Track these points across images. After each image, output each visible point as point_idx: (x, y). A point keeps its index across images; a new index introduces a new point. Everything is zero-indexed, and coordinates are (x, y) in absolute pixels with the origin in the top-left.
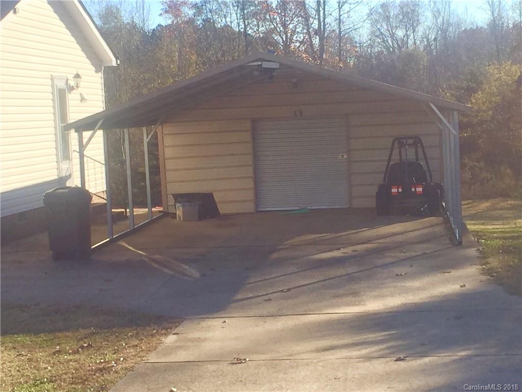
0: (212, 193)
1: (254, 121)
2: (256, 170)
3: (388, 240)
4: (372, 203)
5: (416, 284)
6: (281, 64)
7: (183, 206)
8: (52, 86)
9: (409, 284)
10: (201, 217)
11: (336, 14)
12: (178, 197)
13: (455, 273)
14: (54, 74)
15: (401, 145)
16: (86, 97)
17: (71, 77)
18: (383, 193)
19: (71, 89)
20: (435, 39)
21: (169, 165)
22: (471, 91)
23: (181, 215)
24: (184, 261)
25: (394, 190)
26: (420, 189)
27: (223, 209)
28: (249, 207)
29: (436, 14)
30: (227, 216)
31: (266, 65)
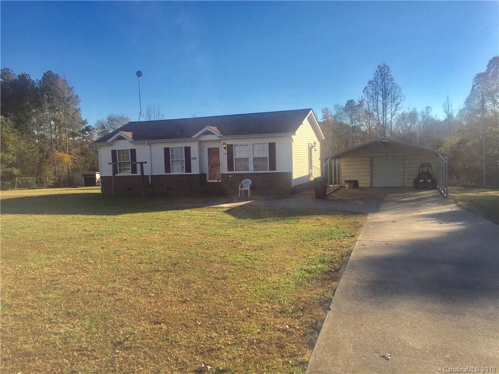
0: (358, 181)
1: (371, 157)
2: (371, 174)
3: (421, 196)
4: (412, 185)
5: (436, 208)
6: (389, 141)
7: (348, 184)
8: (308, 146)
9: (433, 208)
10: (354, 188)
11: (390, 119)
12: (346, 182)
13: (447, 206)
14: (309, 142)
15: (423, 166)
16: (316, 149)
17: (313, 143)
18: (416, 182)
19: (313, 147)
20: (423, 127)
22: (438, 147)
23: (348, 187)
24: (357, 200)
25: (421, 181)
26: (430, 181)
27: (360, 186)
28: (369, 185)
29: (423, 117)
30: (361, 188)
31: (383, 141)
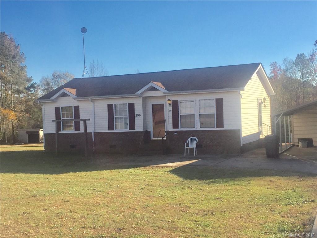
0: (312, 139)
7: (302, 143)
8: (258, 102)
10: (308, 147)
12: (300, 140)
14: (258, 98)
16: (266, 105)
17: (262, 99)
19: (263, 103)
21: (295, 129)
23: (301, 145)
24: (313, 160)
27: (315, 144)
